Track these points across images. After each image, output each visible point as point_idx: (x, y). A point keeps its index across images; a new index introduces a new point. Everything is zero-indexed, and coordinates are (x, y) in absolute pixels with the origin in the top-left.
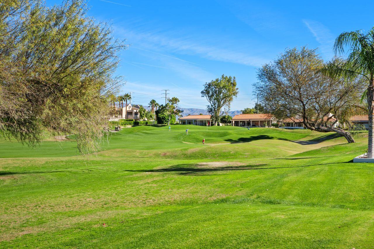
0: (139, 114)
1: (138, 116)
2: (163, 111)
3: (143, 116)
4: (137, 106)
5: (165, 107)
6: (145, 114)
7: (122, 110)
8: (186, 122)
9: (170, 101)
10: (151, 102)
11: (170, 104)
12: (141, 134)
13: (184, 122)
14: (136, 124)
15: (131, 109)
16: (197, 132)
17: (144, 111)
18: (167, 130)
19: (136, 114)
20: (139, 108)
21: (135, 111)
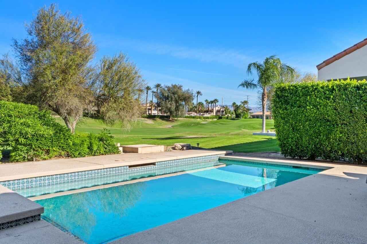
0: (225, 112)
1: (224, 113)
2: (237, 110)
3: (227, 113)
4: (223, 107)
5: (239, 107)
6: (228, 112)
7: (213, 109)
8: (255, 116)
9: (243, 103)
10: (233, 104)
11: (242, 105)
12: (219, 124)
13: (254, 117)
14: (220, 118)
15: (219, 109)
16: (255, 123)
17: (228, 110)
18: (241, 121)
19: (223, 112)
20: (224, 107)
21: (222, 110)
